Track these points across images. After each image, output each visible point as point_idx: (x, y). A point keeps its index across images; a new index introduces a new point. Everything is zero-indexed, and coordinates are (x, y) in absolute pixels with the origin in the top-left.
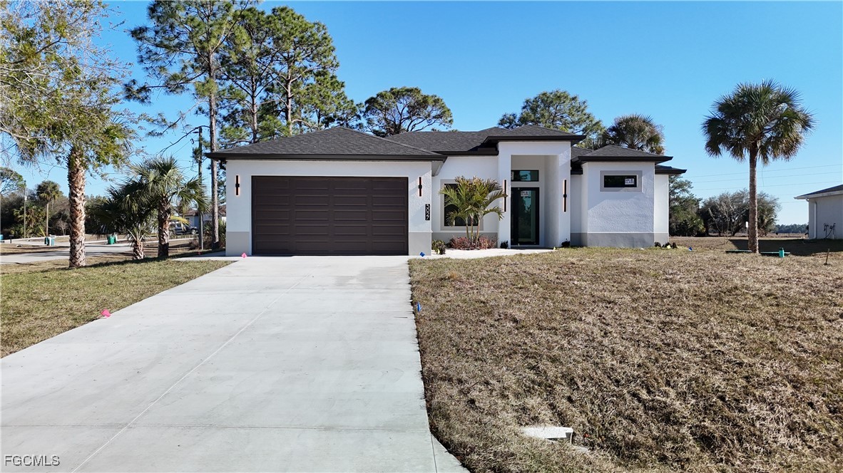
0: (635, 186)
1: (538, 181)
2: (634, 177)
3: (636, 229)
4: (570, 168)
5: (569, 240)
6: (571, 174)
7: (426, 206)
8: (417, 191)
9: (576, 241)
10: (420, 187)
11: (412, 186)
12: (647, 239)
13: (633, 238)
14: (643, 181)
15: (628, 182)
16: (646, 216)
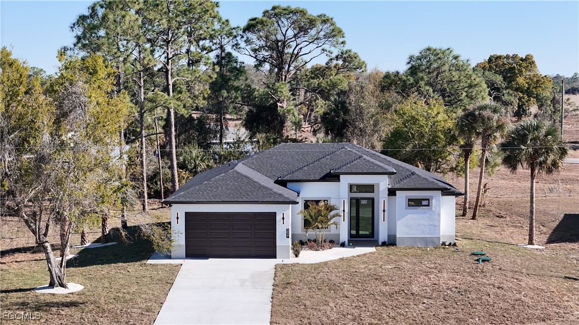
0: (428, 205)
1: (374, 192)
2: (428, 200)
3: (429, 234)
4: (387, 192)
5: (386, 240)
6: (389, 195)
7: (287, 230)
8: (281, 221)
9: (391, 242)
10: (283, 218)
11: (279, 218)
12: (436, 241)
13: (426, 240)
14: (434, 202)
15: (424, 203)
16: (435, 226)
